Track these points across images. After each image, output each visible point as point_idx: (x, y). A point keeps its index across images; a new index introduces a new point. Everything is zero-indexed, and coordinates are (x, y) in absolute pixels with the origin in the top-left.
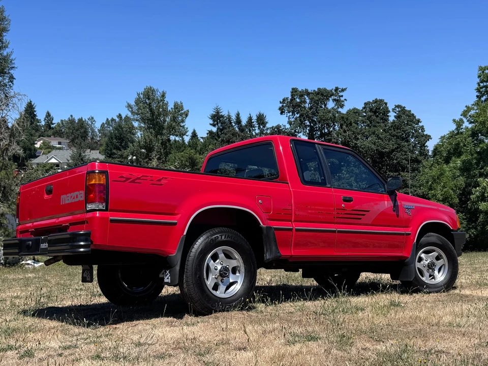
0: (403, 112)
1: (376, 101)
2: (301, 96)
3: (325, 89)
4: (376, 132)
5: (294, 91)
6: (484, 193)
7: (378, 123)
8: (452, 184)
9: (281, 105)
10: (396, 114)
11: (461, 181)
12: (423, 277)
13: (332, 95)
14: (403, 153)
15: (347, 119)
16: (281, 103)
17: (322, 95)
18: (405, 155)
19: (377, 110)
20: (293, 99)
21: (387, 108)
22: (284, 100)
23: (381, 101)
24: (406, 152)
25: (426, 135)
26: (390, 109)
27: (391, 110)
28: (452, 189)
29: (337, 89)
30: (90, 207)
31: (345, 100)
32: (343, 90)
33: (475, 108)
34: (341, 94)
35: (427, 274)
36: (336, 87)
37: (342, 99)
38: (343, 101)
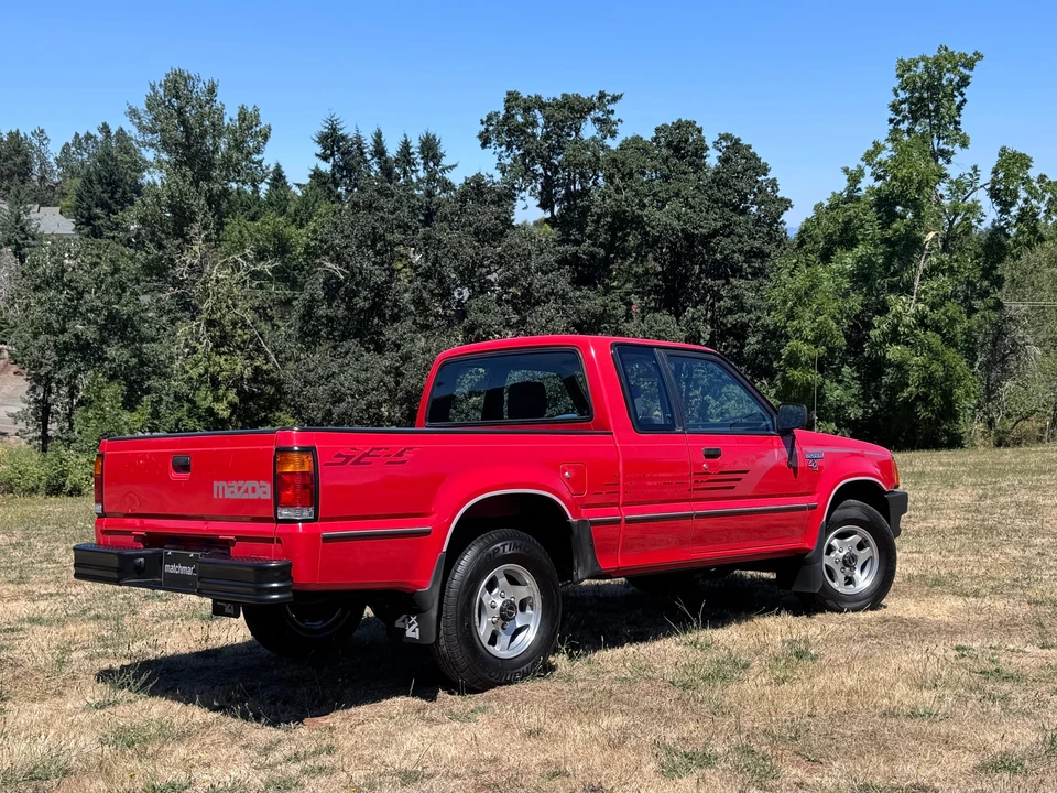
0: (734, 148)
1: (679, 125)
2: (527, 110)
3: (578, 97)
4: (683, 193)
5: (512, 99)
6: (897, 326)
7: (685, 173)
8: (833, 306)
9: (483, 128)
10: (721, 154)
11: (856, 302)
12: (833, 581)
13: (591, 109)
14: (736, 239)
15: (623, 163)
16: (482, 123)
17: (571, 109)
18: (739, 242)
19: (680, 143)
20: (509, 117)
21: (703, 140)
22: (490, 118)
23: (690, 124)
24: (741, 236)
25: (782, 199)
26: (709, 143)
27: (710, 145)
28: (833, 318)
29: (602, 96)
30: (284, 513)
31: (619, 120)
33: (890, 146)
34: (610, 107)
35: (841, 577)
36: (600, 92)
37: (613, 118)
38: (615, 123)
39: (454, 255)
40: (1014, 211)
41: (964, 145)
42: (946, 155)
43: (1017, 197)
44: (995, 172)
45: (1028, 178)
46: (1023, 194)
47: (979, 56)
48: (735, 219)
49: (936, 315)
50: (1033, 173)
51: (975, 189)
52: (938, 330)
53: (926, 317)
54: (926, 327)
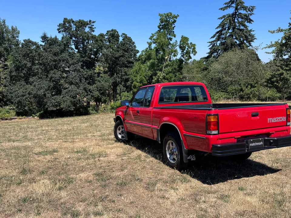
0: (126, 37)
1: (112, 30)
2: (69, 22)
3: (83, 21)
4: (112, 46)
5: (65, 19)
6: (158, 79)
7: (114, 41)
8: (144, 74)
9: (58, 27)
10: (122, 38)
11: (150, 73)
13: (88, 24)
14: (125, 58)
15: (95, 38)
16: (58, 26)
17: (81, 23)
18: (126, 59)
19: (113, 35)
20: (64, 24)
21: (119, 34)
22: (60, 24)
23: (115, 30)
24: (127, 58)
25: (137, 50)
27: (120, 36)
28: (144, 77)
29: (90, 21)
31: (95, 28)
32: (94, 22)
33: (156, 35)
34: (92, 24)
37: (93, 27)
38: (94, 28)
39: (46, 59)
40: (185, 51)
41: (175, 37)
42: (171, 39)
43: (186, 48)
44: (181, 42)
45: (188, 43)
46: (187, 47)
47: (178, 16)
48: (125, 53)
49: (167, 76)
50: (189, 42)
51: (176, 46)
52: (168, 80)
53: (165, 77)
54: (165, 79)
